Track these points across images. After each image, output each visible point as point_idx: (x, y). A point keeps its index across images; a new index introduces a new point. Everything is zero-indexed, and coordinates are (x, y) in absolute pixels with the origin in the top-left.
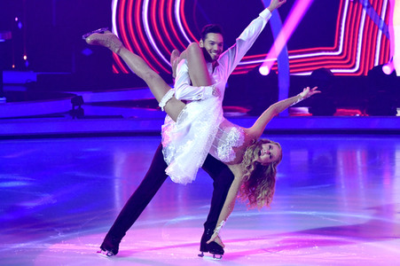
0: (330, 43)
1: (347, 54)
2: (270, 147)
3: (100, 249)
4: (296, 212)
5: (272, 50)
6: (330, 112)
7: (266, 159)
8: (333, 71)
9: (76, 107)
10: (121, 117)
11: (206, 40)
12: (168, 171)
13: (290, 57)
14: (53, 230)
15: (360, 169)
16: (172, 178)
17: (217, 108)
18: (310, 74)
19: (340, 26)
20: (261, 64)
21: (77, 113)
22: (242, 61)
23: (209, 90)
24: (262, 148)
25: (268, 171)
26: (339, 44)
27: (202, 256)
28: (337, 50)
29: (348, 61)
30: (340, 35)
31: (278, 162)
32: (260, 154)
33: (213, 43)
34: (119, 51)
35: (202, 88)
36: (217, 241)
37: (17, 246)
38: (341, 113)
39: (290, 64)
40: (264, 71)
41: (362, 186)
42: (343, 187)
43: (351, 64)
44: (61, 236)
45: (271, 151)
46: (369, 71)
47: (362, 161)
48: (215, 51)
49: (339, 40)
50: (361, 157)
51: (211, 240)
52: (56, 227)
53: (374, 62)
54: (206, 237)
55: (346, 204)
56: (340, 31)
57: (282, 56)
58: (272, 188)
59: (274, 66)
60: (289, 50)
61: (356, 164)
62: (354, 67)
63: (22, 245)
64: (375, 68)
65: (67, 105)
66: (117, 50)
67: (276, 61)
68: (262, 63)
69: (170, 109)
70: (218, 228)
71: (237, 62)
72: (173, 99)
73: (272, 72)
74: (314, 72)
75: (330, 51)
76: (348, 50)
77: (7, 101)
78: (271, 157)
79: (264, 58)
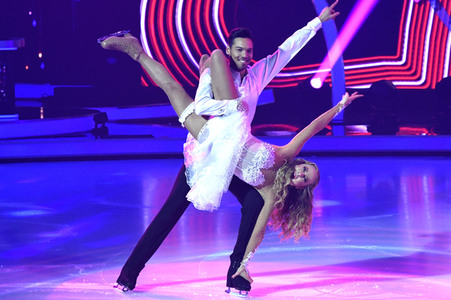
0: (393, 51)
1: (412, 64)
2: (305, 169)
3: (116, 284)
4: (353, 247)
5: (326, 60)
6: (392, 130)
7: (300, 183)
8: (395, 83)
9: (99, 126)
10: (151, 136)
11: (234, 46)
12: (190, 196)
13: (346, 68)
14: (73, 267)
15: (426, 197)
16: (195, 205)
17: (242, 124)
18: (369, 86)
19: (404, 31)
20: (312, 76)
21: (101, 133)
22: (282, 72)
23: (233, 104)
24: (295, 170)
25: (304, 196)
26: (402, 52)
27: (228, 292)
28: (400, 59)
29: (412, 72)
30: (403, 42)
31: (314, 186)
32: (293, 177)
33: (240, 50)
34: (138, 58)
35: (226, 101)
36: (243, 275)
37: (32, 285)
38: (406, 132)
39: (346, 75)
40: (316, 83)
41: (428, 215)
42: (407, 217)
43: (416, 76)
44: (82, 273)
45: (306, 173)
46: (437, 84)
47: (429, 187)
48: (244, 59)
49: (402, 47)
50: (428, 182)
51: (237, 274)
52: (77, 264)
53: (443, 74)
54: (232, 270)
55: (410, 237)
56: (403, 37)
57: (337, 67)
58: (309, 215)
59: (328, 78)
60: (345, 59)
61: (422, 190)
62: (419, 79)
63: (38, 284)
64: (443, 79)
65: (88, 122)
66: (136, 56)
67: (330, 72)
68: (314, 74)
69: (191, 125)
70: (245, 261)
71: (276, 73)
72: (192, 114)
73: (325, 85)
74: (374, 84)
75: (392, 60)
76: (412, 59)
77: (19, 118)
78: (305, 180)
79: (317, 68)
